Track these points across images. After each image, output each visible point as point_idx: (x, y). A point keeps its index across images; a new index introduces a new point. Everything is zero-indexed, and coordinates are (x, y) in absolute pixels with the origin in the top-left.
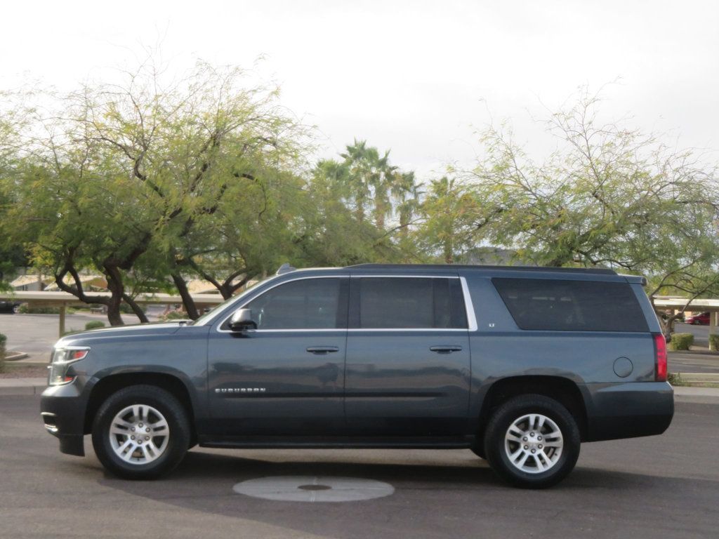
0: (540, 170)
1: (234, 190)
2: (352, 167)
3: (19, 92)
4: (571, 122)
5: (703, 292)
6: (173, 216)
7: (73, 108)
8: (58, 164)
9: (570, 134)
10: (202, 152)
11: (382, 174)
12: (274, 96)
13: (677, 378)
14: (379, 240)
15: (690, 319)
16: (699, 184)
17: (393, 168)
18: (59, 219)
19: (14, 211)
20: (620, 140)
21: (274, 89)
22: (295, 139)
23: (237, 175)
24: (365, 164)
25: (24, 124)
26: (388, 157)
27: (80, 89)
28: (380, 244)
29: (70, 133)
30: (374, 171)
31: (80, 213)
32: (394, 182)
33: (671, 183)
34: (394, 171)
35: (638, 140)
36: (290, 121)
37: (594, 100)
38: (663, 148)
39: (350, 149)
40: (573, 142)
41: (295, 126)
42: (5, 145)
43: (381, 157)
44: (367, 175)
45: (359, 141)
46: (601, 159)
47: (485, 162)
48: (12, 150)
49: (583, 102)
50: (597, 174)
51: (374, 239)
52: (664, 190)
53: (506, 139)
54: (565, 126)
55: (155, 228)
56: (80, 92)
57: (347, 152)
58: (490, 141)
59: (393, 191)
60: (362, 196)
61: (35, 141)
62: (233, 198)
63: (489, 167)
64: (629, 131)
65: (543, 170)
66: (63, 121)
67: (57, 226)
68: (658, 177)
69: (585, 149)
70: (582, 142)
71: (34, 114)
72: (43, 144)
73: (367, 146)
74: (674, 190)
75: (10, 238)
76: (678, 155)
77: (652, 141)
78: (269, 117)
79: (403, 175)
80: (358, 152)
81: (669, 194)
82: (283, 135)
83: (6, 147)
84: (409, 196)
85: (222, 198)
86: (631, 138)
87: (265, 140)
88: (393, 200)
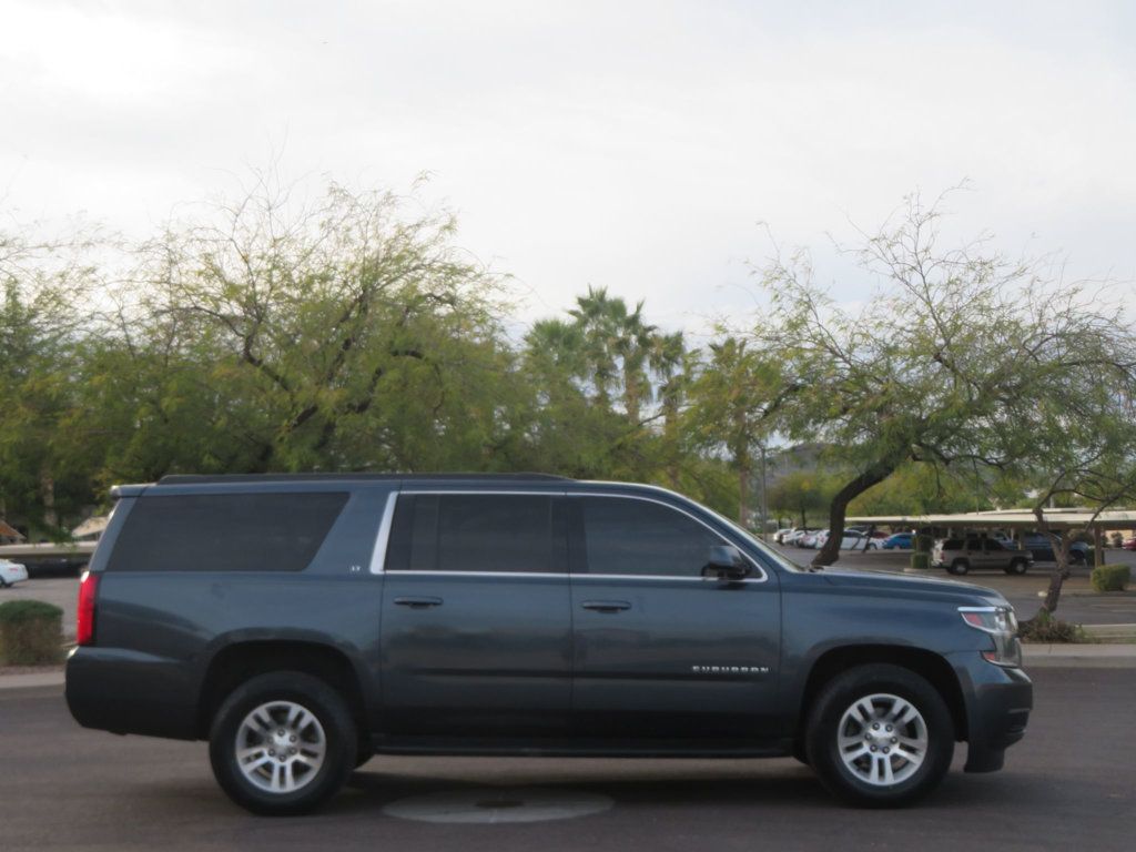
0: (856, 323)
1: (392, 375)
2: (587, 329)
3: (72, 244)
4: (897, 250)
5: (1116, 498)
6: (303, 418)
7: (151, 263)
8: (132, 348)
9: (897, 268)
10: (342, 321)
11: (634, 338)
12: (447, 232)
13: (1078, 632)
14: (619, 441)
15: (1129, 542)
16: (1097, 333)
17: (650, 329)
18: (135, 429)
19: (68, 421)
20: (972, 274)
21: (445, 221)
22: (481, 295)
23: (396, 354)
24: (606, 325)
25: (79, 291)
26: (642, 312)
27: (160, 236)
28: (620, 447)
29: (147, 303)
30: (620, 334)
31: (166, 421)
32: (653, 350)
33: (1054, 336)
34: (650, 334)
35: (1001, 272)
36: (470, 270)
37: (931, 215)
38: (1037, 284)
39: (582, 302)
40: (902, 280)
41: (479, 276)
42: (53, 323)
43: (630, 312)
44: (610, 340)
45: (596, 288)
46: (947, 304)
47: (771, 316)
48: (62, 330)
49: (914, 219)
50: (941, 326)
51: (611, 439)
52: (1044, 346)
53: (801, 281)
54: (890, 256)
55: (278, 438)
56: (159, 241)
57: (578, 308)
58: (776, 284)
59: (652, 364)
60: (603, 374)
61: (96, 316)
62: (390, 388)
63: (778, 323)
64: (985, 259)
65: (861, 323)
66: (136, 284)
67: (133, 441)
68: (1034, 327)
69: (920, 290)
70: (916, 279)
71: (92, 276)
72: (108, 319)
73: (610, 296)
74: (1059, 346)
75: (63, 462)
76: (1062, 293)
77: (1022, 272)
78: (440, 264)
79: (667, 338)
80: (596, 306)
81: (1052, 353)
82: (463, 290)
83: (56, 326)
84: (678, 371)
85: (376, 389)
86: (990, 271)
87: (438, 298)
88: (654, 378)
